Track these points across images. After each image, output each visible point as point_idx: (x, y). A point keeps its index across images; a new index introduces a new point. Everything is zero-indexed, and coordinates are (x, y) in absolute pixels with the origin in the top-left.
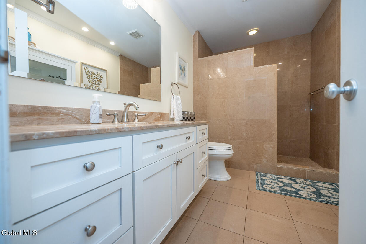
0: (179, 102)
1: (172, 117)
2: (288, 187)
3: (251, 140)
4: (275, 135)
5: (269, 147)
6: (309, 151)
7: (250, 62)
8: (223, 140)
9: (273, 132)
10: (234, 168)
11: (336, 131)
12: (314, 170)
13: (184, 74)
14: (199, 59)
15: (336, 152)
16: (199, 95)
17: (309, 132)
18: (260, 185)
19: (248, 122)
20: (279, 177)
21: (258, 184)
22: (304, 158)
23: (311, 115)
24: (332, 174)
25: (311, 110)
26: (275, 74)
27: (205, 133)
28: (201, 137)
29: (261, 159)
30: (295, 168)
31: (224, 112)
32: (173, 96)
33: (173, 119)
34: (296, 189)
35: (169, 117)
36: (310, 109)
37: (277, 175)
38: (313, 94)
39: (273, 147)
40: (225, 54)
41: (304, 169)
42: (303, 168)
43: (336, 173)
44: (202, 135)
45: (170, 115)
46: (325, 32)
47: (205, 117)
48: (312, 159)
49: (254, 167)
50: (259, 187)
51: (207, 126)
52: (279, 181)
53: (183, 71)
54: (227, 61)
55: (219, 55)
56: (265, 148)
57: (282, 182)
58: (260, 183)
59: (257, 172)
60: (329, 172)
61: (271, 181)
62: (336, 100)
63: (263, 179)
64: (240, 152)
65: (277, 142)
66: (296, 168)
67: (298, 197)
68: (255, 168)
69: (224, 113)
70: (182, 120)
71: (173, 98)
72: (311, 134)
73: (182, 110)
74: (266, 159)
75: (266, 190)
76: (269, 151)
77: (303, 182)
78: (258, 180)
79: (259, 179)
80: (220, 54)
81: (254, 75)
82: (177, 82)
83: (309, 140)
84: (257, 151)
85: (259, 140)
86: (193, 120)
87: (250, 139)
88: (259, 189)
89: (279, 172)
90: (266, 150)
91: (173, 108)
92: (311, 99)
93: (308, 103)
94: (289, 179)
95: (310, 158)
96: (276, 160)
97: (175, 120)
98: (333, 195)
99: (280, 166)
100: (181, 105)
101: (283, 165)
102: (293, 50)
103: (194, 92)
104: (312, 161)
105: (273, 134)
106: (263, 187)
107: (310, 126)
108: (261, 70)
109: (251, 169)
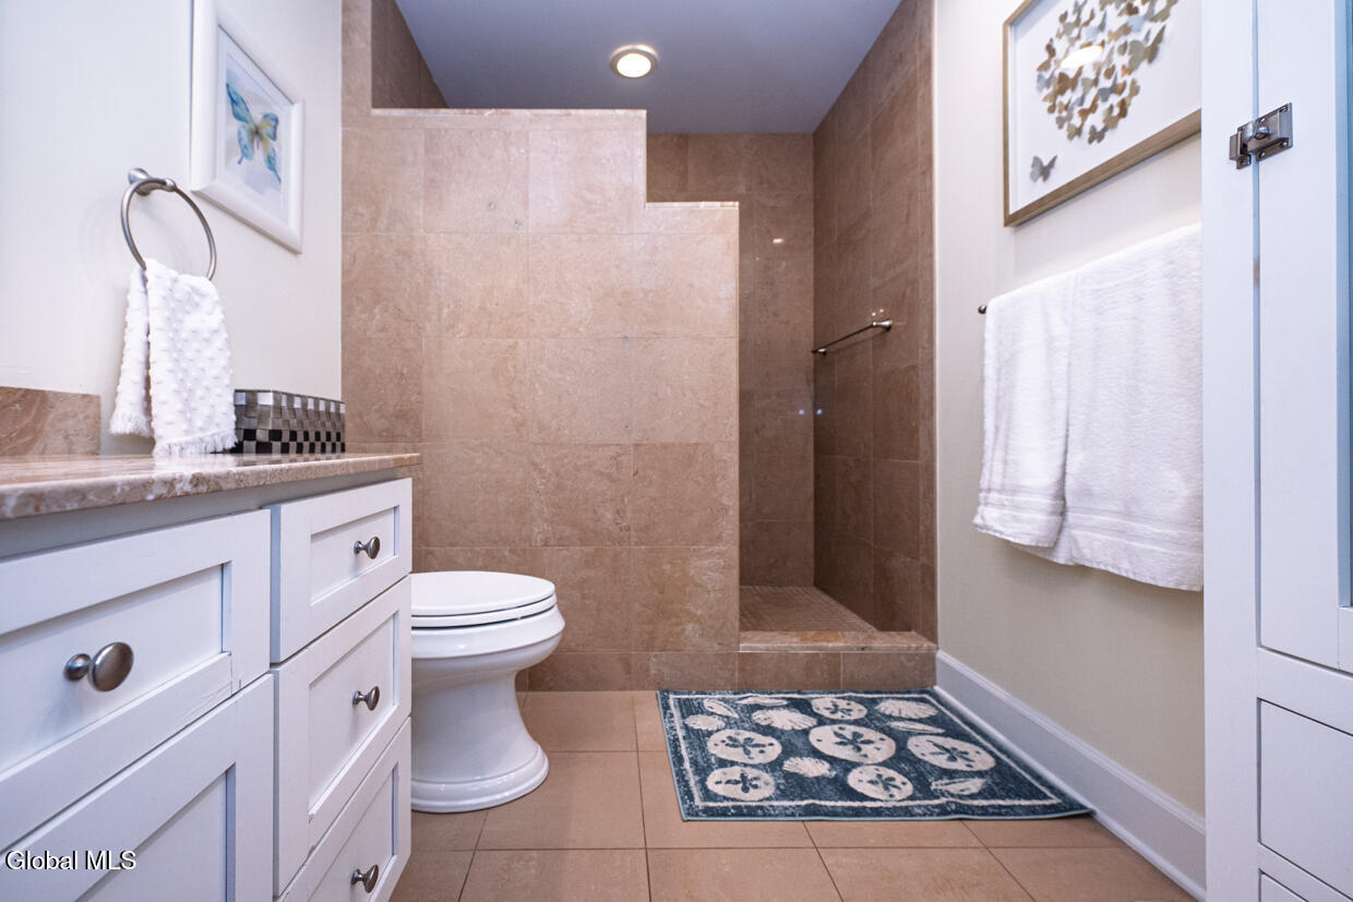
0: (208, 318)
1: (124, 419)
2: (801, 756)
3: (636, 544)
4: (731, 513)
5: (709, 569)
6: (812, 561)
7: (633, 176)
8: (507, 554)
9: (725, 501)
10: (561, 689)
11: (922, 488)
12: (863, 649)
13: (271, 162)
14: (378, 112)
15: (922, 565)
16: (377, 311)
17: (811, 490)
18: (692, 780)
19: (623, 457)
20: (751, 701)
21: (681, 775)
22: (799, 589)
23: (816, 430)
24: (917, 655)
25: (819, 412)
26: (728, 243)
27: (374, 550)
28: (344, 583)
29: (680, 628)
30: (802, 649)
31: (515, 407)
32: (144, 267)
33: (143, 443)
34: (832, 760)
35: (97, 423)
36: (815, 408)
37: (741, 689)
38: (824, 353)
39: (724, 568)
40: (516, 113)
41: (833, 648)
42: (830, 645)
43: (930, 649)
44: (357, 567)
45: (114, 407)
46: (868, 126)
47: (409, 434)
48: (826, 591)
49: (648, 670)
50: (691, 798)
51: (400, 492)
52: (758, 729)
53: (256, 133)
54: (527, 152)
55: (488, 113)
56: (692, 573)
57: (768, 730)
58: (687, 765)
59: (662, 692)
60: (909, 648)
61: (730, 738)
62: (920, 373)
63: (693, 730)
64: (587, 602)
65: (738, 542)
66: (808, 648)
67: (858, 812)
68: (653, 672)
69: (511, 411)
70: (230, 444)
71: (145, 280)
72: (819, 497)
73: (227, 381)
74: (697, 627)
75: (724, 812)
76: (709, 586)
77: (836, 709)
78: (675, 742)
79: (681, 733)
80: (493, 111)
81: (645, 236)
82: (197, 188)
83: (810, 518)
84: (661, 592)
85: (670, 541)
86: (329, 447)
87: (634, 539)
88: (692, 813)
89: (747, 677)
90: (696, 585)
91: (142, 358)
92: (815, 371)
93: (809, 384)
94: (787, 707)
95: (815, 585)
96: (737, 624)
97: (160, 446)
98: (953, 759)
99: (751, 648)
100: (218, 342)
101: (759, 642)
102: (761, 183)
103: (348, 291)
104: (826, 598)
105: (726, 509)
106: (708, 795)
107: (816, 468)
108: (678, 218)
109: (634, 678)
